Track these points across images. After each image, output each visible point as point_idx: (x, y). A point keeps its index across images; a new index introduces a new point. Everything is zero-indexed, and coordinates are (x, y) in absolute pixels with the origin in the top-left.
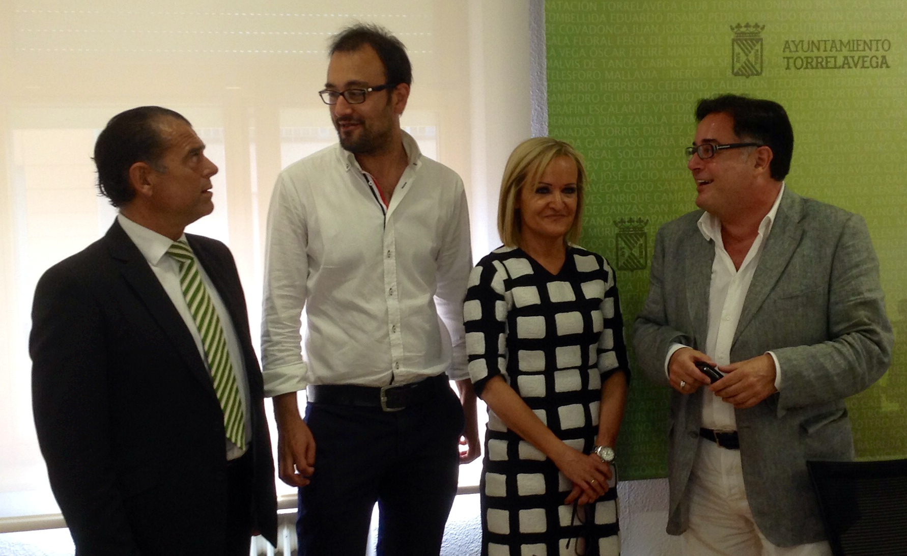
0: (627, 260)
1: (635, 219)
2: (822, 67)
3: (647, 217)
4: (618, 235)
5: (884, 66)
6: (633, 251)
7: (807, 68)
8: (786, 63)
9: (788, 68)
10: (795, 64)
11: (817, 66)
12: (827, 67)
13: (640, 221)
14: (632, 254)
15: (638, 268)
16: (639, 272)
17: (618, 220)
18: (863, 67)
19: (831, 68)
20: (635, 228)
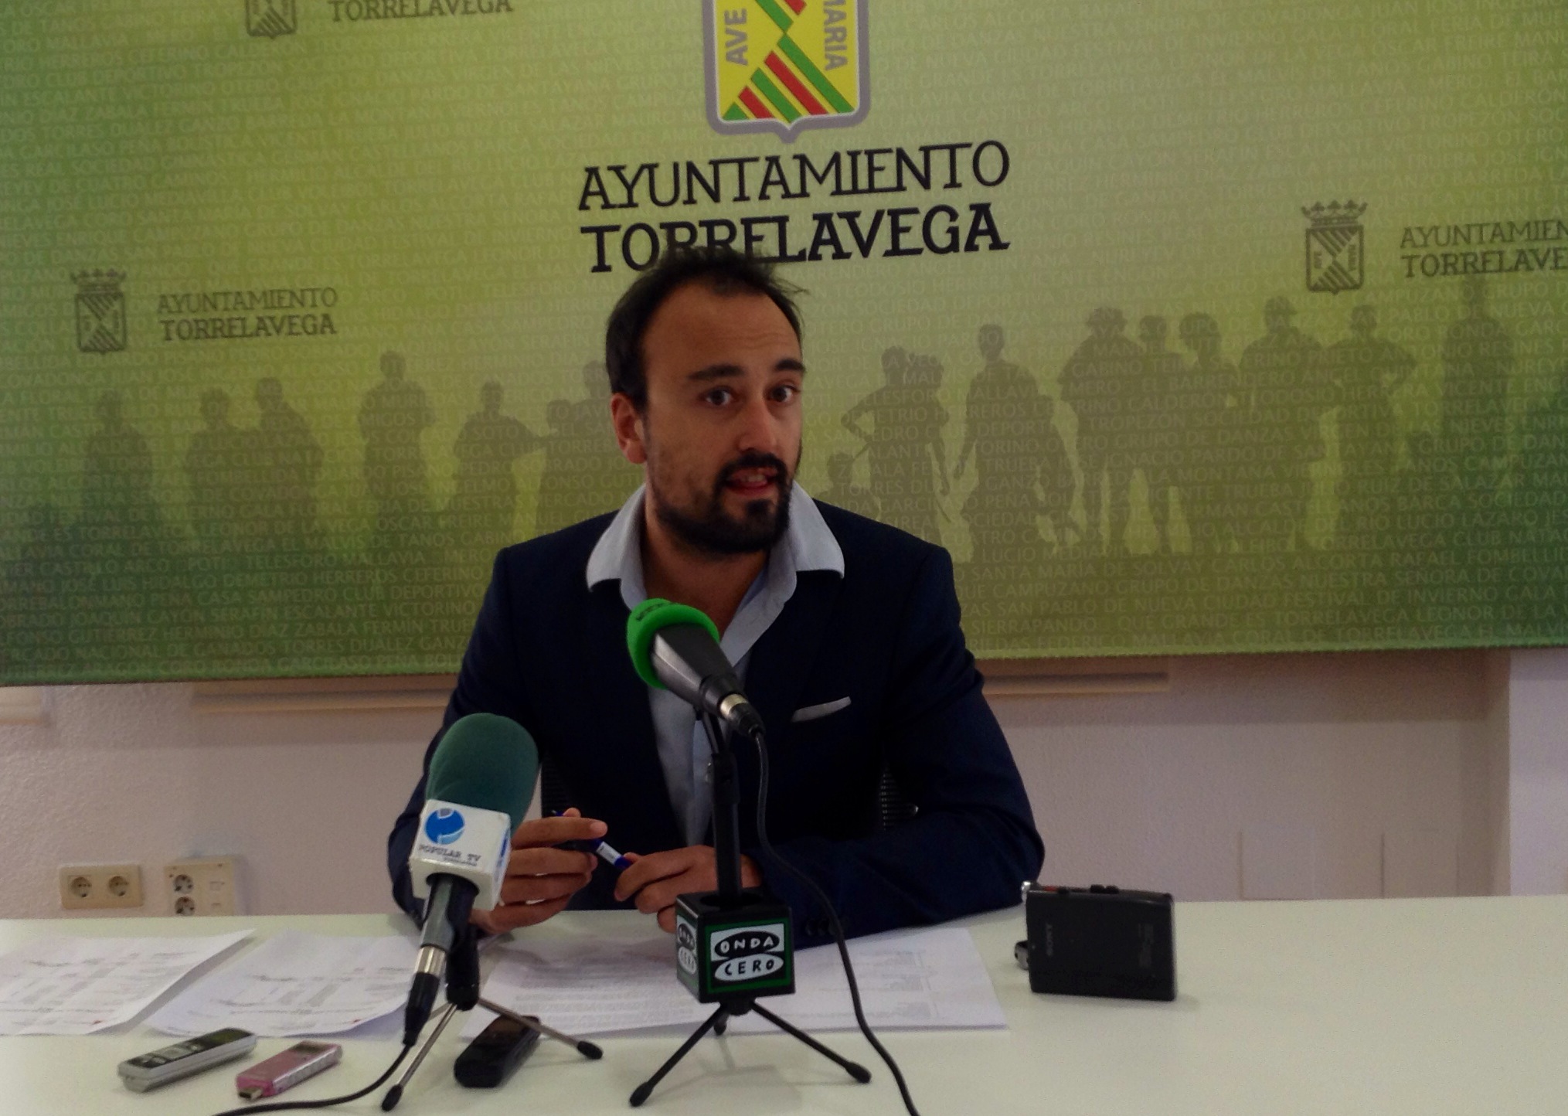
0: (95, 337)
1: (104, 269)
2: (395, 16)
3: (125, 268)
4: (79, 297)
5: (503, 8)
6: (104, 324)
7: (368, 17)
8: (333, 12)
9: (337, 19)
10: (347, 11)
11: (385, 13)
12: (402, 15)
13: (112, 274)
14: (102, 327)
15: (113, 349)
16: (115, 355)
17: (77, 273)
18: (466, 12)
19: (409, 16)
20: (105, 286)
